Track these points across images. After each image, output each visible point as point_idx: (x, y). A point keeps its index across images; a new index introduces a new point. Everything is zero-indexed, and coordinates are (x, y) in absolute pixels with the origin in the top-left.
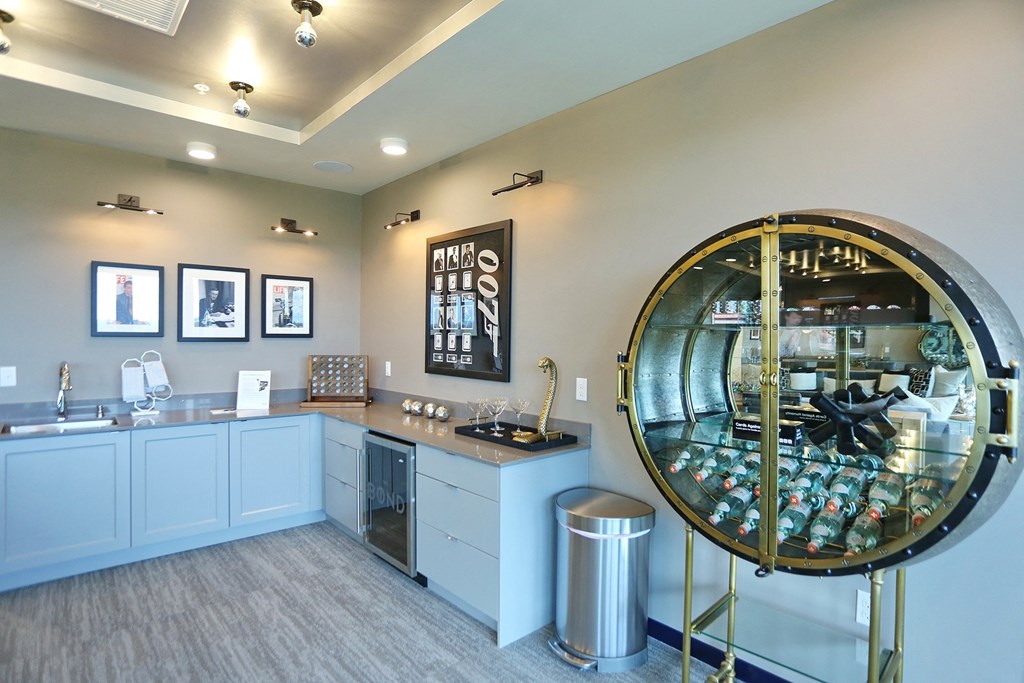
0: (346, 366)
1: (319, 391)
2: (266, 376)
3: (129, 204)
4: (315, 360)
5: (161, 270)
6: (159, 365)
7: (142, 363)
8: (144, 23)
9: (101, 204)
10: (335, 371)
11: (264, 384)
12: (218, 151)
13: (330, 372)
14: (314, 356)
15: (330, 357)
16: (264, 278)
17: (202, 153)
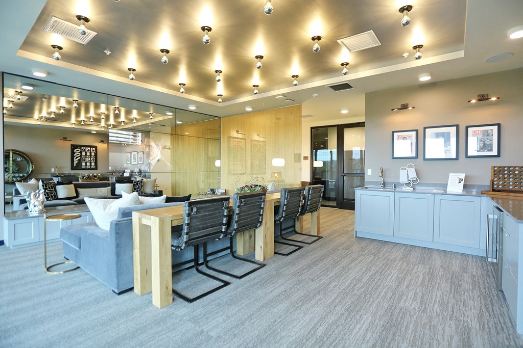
0: (517, 172)
1: (498, 186)
2: (463, 176)
3: (405, 107)
4: (496, 169)
5: (417, 131)
6: (413, 170)
7: (407, 169)
8: (371, 46)
9: (392, 110)
10: (509, 175)
11: (461, 180)
12: (431, 75)
13: (506, 176)
14: (495, 167)
15: (505, 167)
16: (467, 127)
17: (425, 78)
